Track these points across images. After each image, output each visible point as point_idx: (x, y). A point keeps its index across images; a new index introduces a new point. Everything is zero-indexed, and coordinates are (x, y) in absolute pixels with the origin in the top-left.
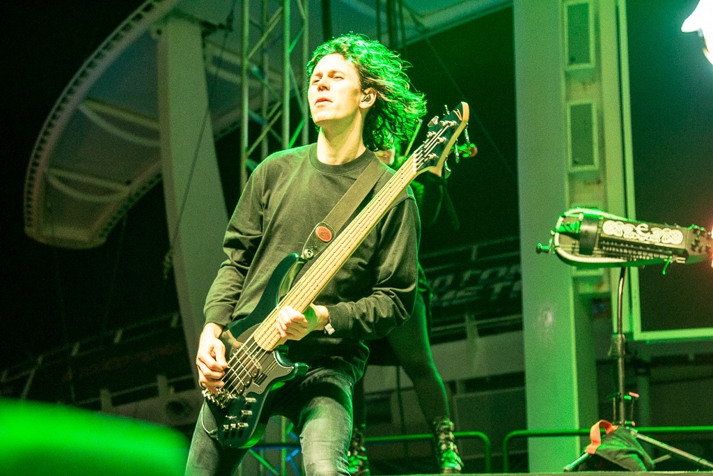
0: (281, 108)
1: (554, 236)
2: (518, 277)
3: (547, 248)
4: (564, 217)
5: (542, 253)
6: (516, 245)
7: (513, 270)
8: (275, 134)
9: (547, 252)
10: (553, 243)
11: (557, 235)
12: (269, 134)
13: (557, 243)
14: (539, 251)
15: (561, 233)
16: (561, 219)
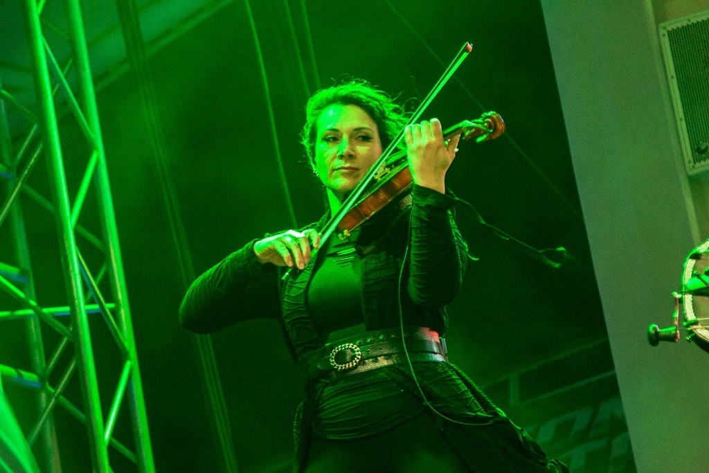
0: (43, 135)
1: (681, 301)
2: (619, 426)
3: (670, 330)
4: (697, 257)
5: (661, 343)
6: (604, 359)
7: (605, 410)
8: (34, 194)
9: (671, 338)
10: (683, 317)
11: (688, 299)
12: (23, 195)
13: (691, 316)
14: (655, 339)
15: (697, 293)
16: (690, 264)
